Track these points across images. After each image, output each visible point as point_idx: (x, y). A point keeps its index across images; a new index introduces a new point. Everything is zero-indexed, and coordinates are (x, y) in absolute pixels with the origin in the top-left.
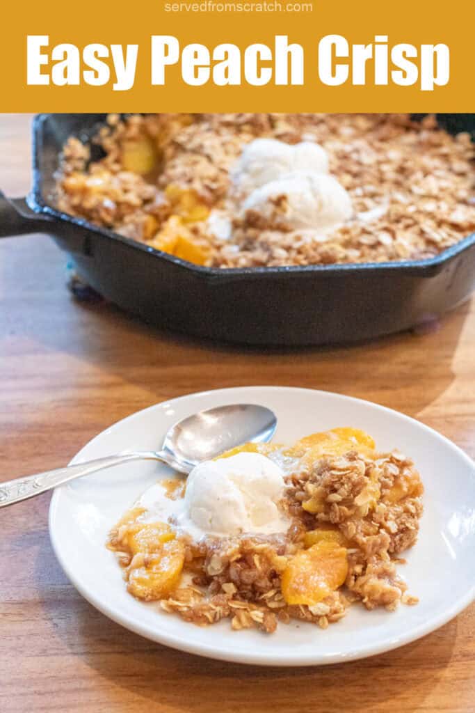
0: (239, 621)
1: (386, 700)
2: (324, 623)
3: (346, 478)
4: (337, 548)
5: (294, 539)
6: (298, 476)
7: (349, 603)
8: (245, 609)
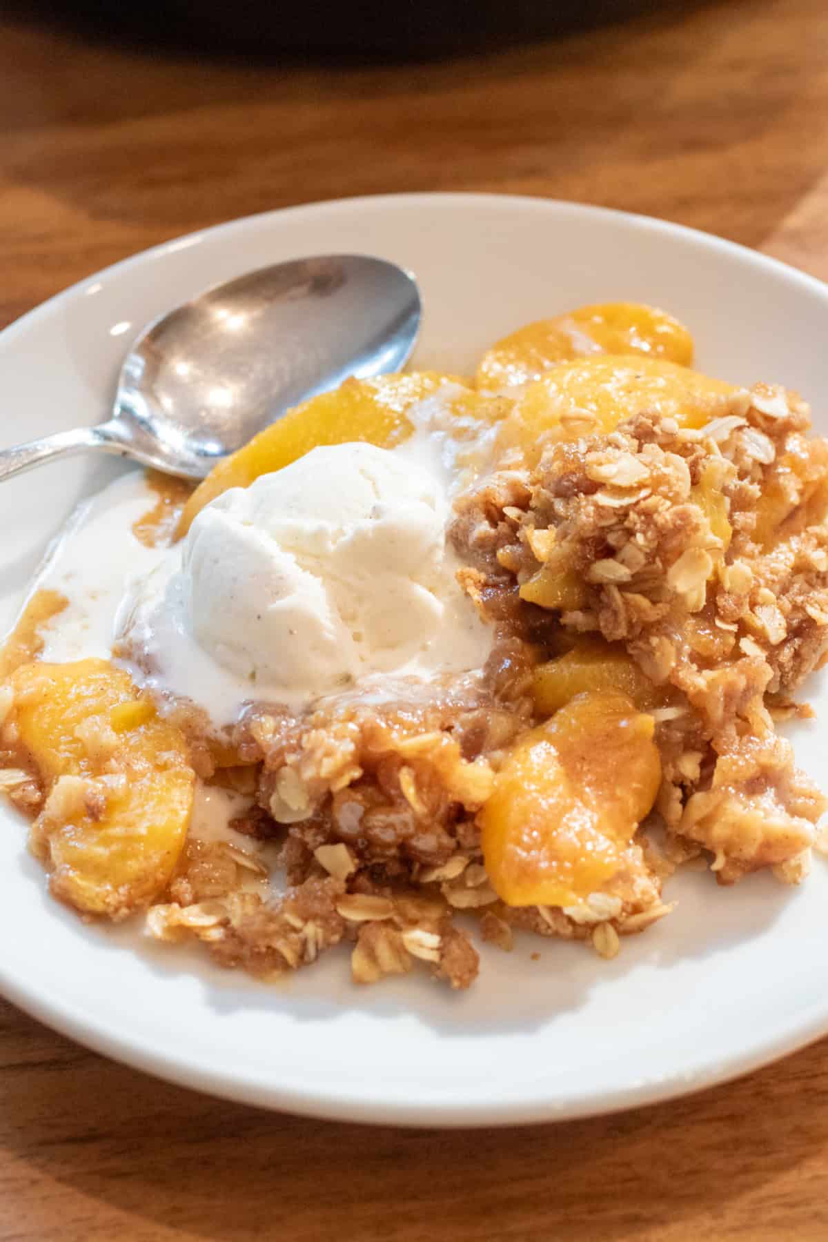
0: (372, 956)
1: (796, 1162)
2: (606, 942)
3: (639, 514)
4: (627, 714)
5: (503, 691)
6: (502, 496)
7: (672, 868)
8: (388, 923)
